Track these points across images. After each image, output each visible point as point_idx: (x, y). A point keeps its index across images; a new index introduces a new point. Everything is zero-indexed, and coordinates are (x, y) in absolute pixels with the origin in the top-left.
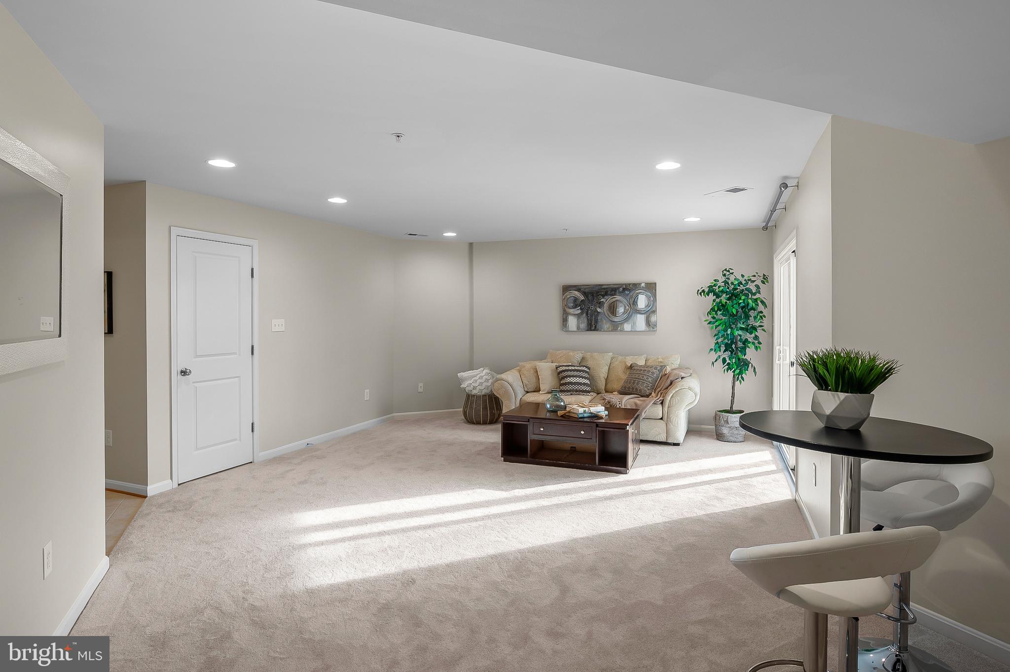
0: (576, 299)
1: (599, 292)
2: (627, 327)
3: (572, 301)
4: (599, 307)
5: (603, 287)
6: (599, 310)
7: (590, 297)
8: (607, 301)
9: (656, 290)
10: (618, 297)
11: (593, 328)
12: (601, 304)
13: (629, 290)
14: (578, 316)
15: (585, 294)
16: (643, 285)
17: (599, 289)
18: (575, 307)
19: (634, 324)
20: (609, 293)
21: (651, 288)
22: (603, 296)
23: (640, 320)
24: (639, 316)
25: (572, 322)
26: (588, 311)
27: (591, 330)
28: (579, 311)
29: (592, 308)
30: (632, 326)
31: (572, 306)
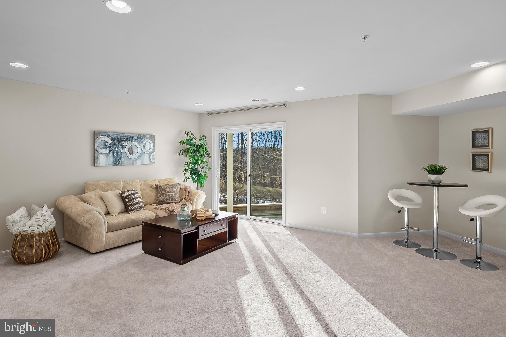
0: (105, 142)
1: (122, 138)
2: (139, 162)
3: (103, 144)
4: (122, 149)
5: (125, 135)
6: (122, 151)
7: (116, 142)
8: (127, 145)
9: (154, 139)
10: (135, 143)
11: (118, 163)
12: (123, 147)
13: (141, 138)
14: (107, 155)
15: (112, 139)
16: (148, 136)
17: (123, 136)
18: (105, 148)
19: (143, 160)
20: (129, 139)
21: (152, 137)
22: (125, 141)
23: (146, 157)
24: (146, 155)
25: (102, 160)
26: (114, 151)
27: (116, 165)
28: (108, 151)
29: (117, 149)
30: (142, 161)
31: (103, 148)
